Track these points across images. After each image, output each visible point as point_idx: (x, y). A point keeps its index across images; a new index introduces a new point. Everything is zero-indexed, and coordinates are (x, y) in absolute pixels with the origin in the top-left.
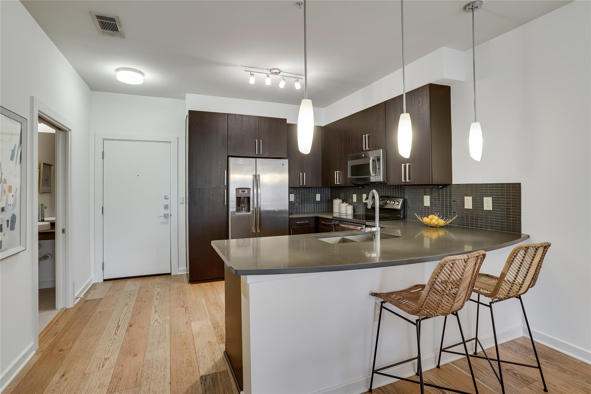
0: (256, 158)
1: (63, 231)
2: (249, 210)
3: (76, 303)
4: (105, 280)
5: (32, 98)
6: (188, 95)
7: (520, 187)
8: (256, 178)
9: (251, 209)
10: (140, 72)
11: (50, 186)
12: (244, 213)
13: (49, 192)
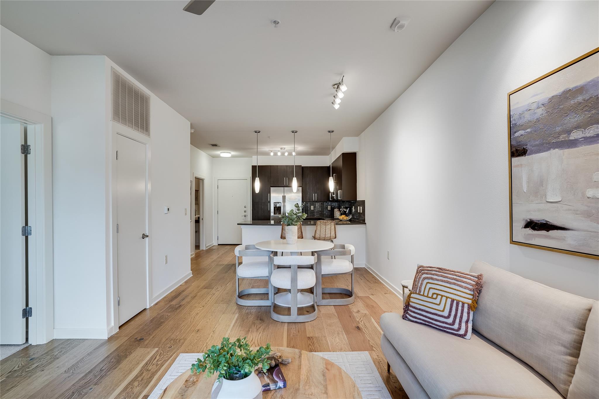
0: (284, 187)
1: (202, 219)
2: (280, 213)
3: (206, 249)
4: (219, 245)
5: (193, 173)
6: (253, 156)
7: (365, 202)
8: (284, 197)
9: (282, 213)
10: (229, 153)
11: (198, 201)
12: (277, 215)
13: (198, 204)
